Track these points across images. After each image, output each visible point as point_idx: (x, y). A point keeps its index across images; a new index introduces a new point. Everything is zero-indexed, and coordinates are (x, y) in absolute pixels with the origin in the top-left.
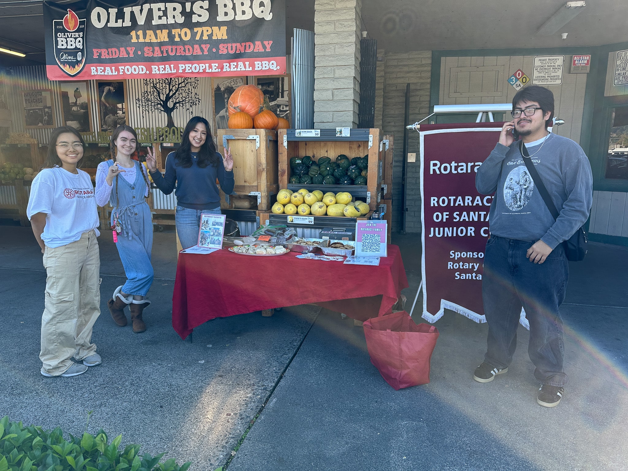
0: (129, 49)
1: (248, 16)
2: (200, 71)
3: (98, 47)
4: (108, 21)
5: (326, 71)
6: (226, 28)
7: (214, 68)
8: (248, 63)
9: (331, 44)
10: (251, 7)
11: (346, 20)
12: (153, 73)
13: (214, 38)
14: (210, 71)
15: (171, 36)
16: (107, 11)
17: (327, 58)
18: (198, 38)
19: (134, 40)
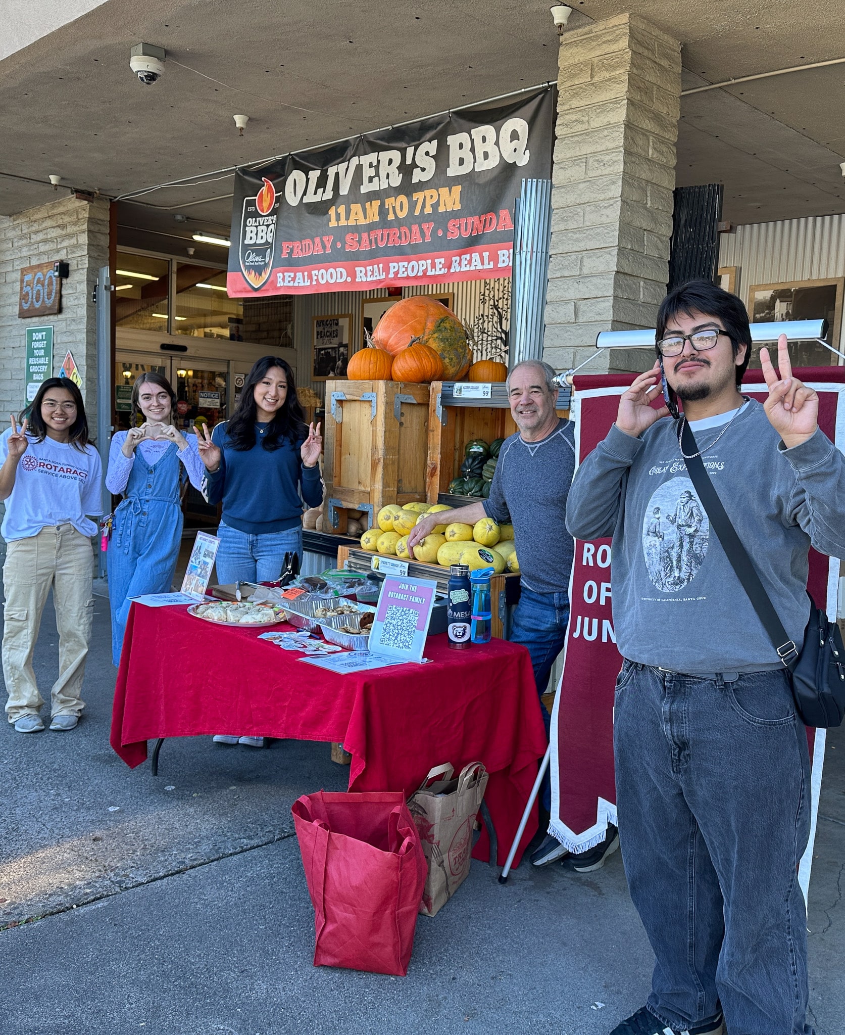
0: (325, 239)
1: (493, 162)
2: (419, 275)
3: (290, 240)
4: (305, 193)
5: (567, 263)
6: (459, 188)
7: (438, 266)
8: (487, 253)
9: (578, 204)
10: (497, 143)
11: (607, 151)
12: (357, 280)
13: (441, 209)
14: (433, 273)
15: (383, 212)
16: (307, 175)
17: (571, 234)
18: (417, 213)
19: (333, 224)
